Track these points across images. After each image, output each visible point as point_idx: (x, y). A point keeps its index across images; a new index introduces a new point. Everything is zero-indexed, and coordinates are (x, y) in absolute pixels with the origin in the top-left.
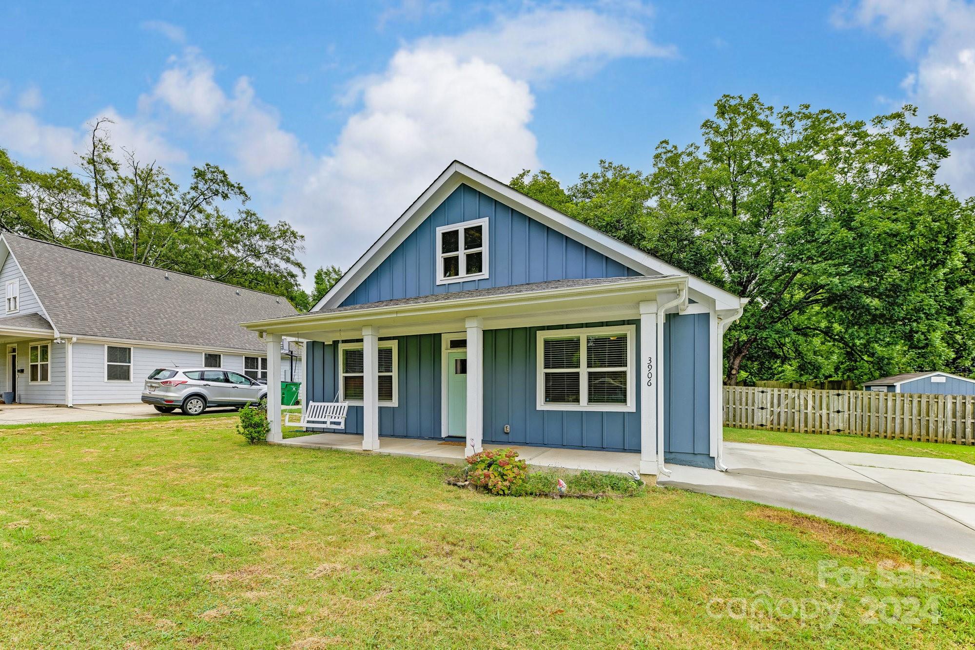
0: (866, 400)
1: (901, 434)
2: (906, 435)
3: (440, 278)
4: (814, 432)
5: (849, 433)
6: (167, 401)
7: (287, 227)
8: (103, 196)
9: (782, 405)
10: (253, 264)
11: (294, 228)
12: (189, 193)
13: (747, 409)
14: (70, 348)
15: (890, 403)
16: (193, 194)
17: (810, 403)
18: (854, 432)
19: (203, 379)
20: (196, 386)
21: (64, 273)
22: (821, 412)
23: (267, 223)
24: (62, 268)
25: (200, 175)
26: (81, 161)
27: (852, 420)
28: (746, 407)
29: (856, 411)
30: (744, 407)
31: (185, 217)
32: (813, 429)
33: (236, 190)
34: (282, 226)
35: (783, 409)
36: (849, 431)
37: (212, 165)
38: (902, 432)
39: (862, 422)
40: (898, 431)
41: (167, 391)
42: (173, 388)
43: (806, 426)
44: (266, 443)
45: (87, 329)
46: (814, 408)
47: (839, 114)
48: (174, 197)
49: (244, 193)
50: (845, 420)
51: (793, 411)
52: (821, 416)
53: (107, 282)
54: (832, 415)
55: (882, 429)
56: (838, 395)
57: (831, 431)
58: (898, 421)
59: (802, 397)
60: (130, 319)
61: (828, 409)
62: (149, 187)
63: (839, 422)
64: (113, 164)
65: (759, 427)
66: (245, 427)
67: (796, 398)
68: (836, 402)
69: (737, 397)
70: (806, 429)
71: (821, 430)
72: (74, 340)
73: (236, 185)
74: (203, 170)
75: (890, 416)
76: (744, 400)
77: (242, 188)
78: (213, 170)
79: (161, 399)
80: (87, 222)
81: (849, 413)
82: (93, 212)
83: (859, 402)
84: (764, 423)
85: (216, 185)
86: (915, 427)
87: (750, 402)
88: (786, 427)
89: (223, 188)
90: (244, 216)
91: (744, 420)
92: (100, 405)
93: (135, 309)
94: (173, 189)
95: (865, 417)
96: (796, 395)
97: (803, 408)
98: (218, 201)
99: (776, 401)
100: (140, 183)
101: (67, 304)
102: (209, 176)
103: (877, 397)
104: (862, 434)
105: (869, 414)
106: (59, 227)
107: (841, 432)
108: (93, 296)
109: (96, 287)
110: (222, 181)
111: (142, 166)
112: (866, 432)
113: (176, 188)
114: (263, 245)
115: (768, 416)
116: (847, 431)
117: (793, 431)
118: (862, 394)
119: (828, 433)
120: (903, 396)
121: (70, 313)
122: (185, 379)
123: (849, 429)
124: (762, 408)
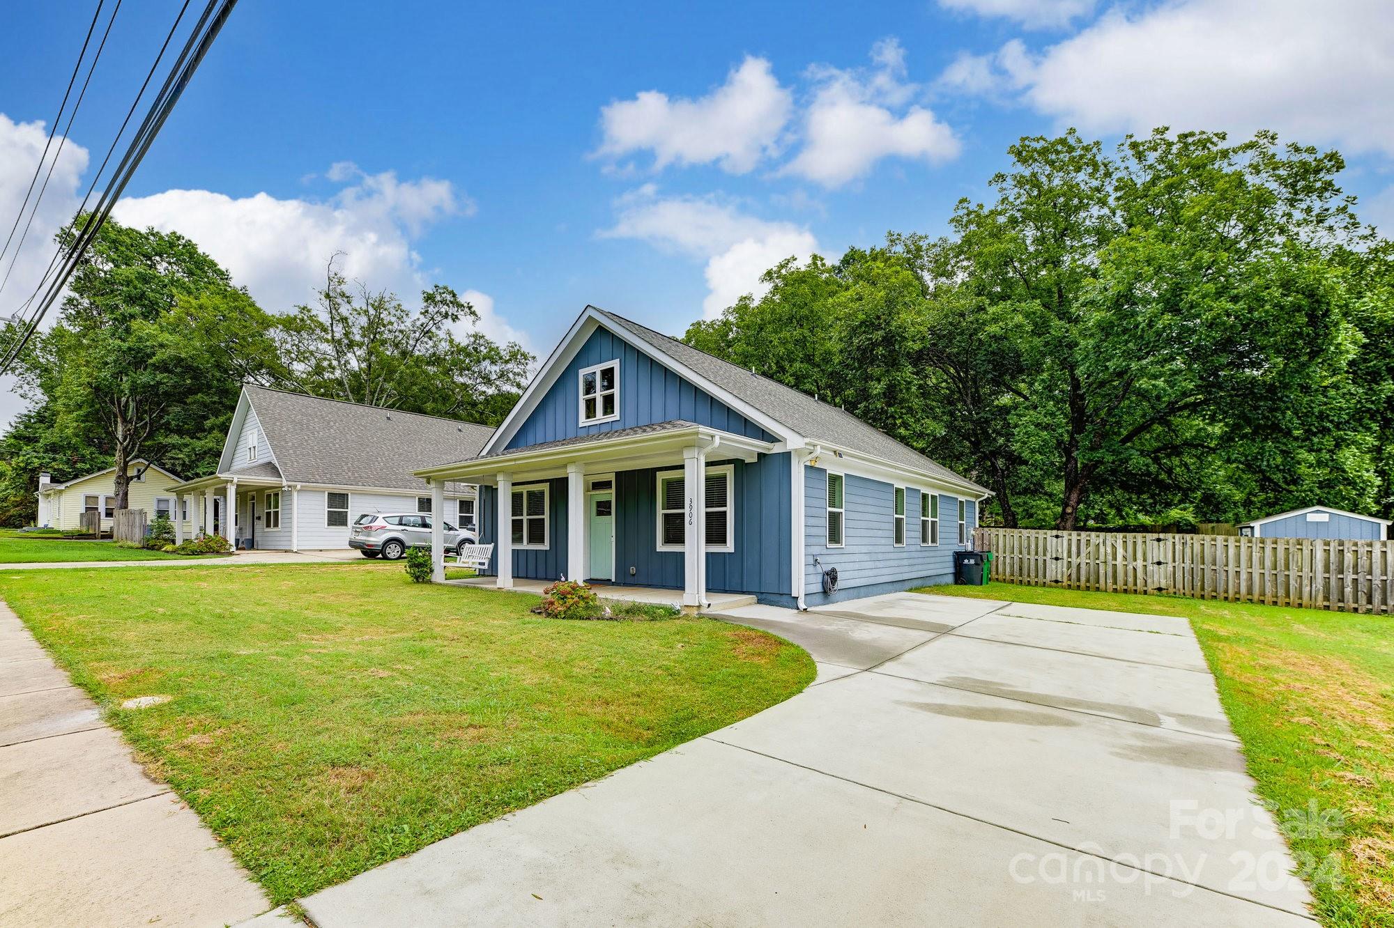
0: (1197, 547)
1: (1248, 594)
2: (1256, 597)
3: (583, 421)
4: (1125, 591)
5: (1175, 593)
6: (368, 545)
7: (518, 347)
8: (339, 331)
9: (1083, 555)
10: (485, 392)
11: (524, 349)
12: (418, 319)
13: (1037, 560)
14: (295, 494)
15: (1232, 551)
16: (423, 320)
17: (1120, 552)
18: (1182, 591)
19: (401, 524)
20: (395, 532)
21: (294, 421)
22: (1135, 563)
23: (496, 346)
24: (293, 416)
25: (429, 298)
26: (319, 296)
27: (1179, 574)
28: (1036, 557)
29: (1183, 562)
30: (1032, 558)
31: (415, 346)
32: (1125, 587)
33: (467, 310)
34: (512, 347)
35: (1083, 560)
36: (1174, 590)
37: (440, 286)
38: (1250, 591)
39: (1193, 578)
40: (1243, 590)
41: (369, 535)
42: (373, 533)
43: (1115, 582)
44: (430, 582)
45: (310, 476)
46: (1125, 558)
47: (1216, 135)
48: (406, 324)
49: (473, 313)
50: (1168, 575)
51: (1097, 562)
52: (1135, 569)
53: (332, 427)
54: (1150, 568)
55: (1221, 589)
56: (1159, 540)
57: (1150, 588)
58: (1244, 576)
59: (1109, 544)
60: (350, 465)
61: (1145, 560)
62: (382, 316)
63: (1160, 577)
64: (348, 297)
65: (1053, 584)
66: (410, 567)
67: (1101, 545)
68: (1156, 551)
69: (1025, 544)
70: (1115, 587)
71: (1135, 588)
72: (299, 487)
73: (466, 305)
74: (432, 292)
75: (1232, 568)
76: (1033, 547)
77: (471, 307)
78: (442, 291)
79: (363, 543)
80: (325, 359)
81: (1174, 564)
82: (328, 348)
83: (1188, 550)
84: (1060, 579)
85: (445, 307)
86: (1268, 585)
87: (1041, 549)
88: (1088, 584)
89: (452, 310)
90: (472, 339)
91: (1033, 574)
92: (321, 551)
93: (355, 455)
94: (404, 316)
95: (1197, 570)
96: (1101, 541)
97: (1110, 558)
98: (448, 323)
99: (1074, 549)
100: (372, 312)
101: (295, 452)
102: (438, 298)
103: (1213, 543)
104: (1193, 595)
105: (1202, 567)
106: (299, 368)
107: (1164, 592)
108: (318, 443)
109: (321, 433)
110: (451, 302)
111: (375, 295)
112: (1198, 592)
113: (407, 315)
114: (493, 370)
115: (1065, 569)
116: (1171, 590)
117: (1098, 589)
118: (1192, 539)
119: (1145, 592)
120: (1263, 542)
121: (297, 462)
122: (384, 523)
123: (1175, 587)
124: (1057, 559)
